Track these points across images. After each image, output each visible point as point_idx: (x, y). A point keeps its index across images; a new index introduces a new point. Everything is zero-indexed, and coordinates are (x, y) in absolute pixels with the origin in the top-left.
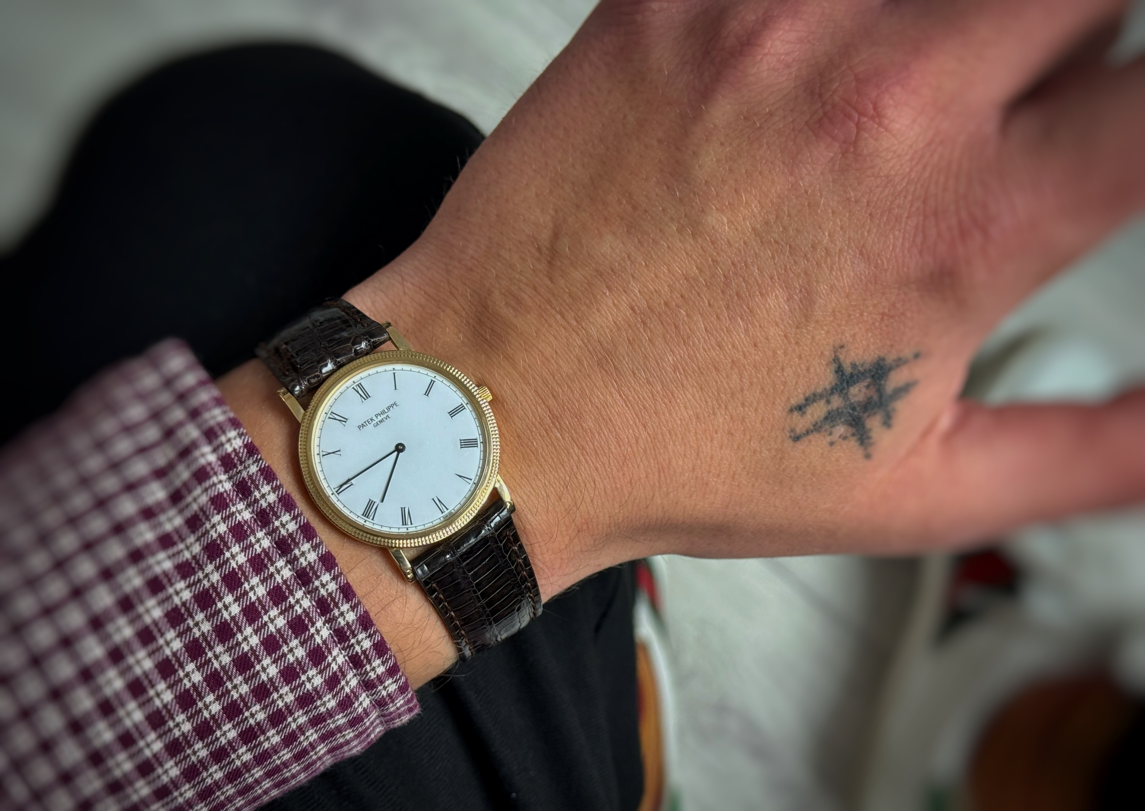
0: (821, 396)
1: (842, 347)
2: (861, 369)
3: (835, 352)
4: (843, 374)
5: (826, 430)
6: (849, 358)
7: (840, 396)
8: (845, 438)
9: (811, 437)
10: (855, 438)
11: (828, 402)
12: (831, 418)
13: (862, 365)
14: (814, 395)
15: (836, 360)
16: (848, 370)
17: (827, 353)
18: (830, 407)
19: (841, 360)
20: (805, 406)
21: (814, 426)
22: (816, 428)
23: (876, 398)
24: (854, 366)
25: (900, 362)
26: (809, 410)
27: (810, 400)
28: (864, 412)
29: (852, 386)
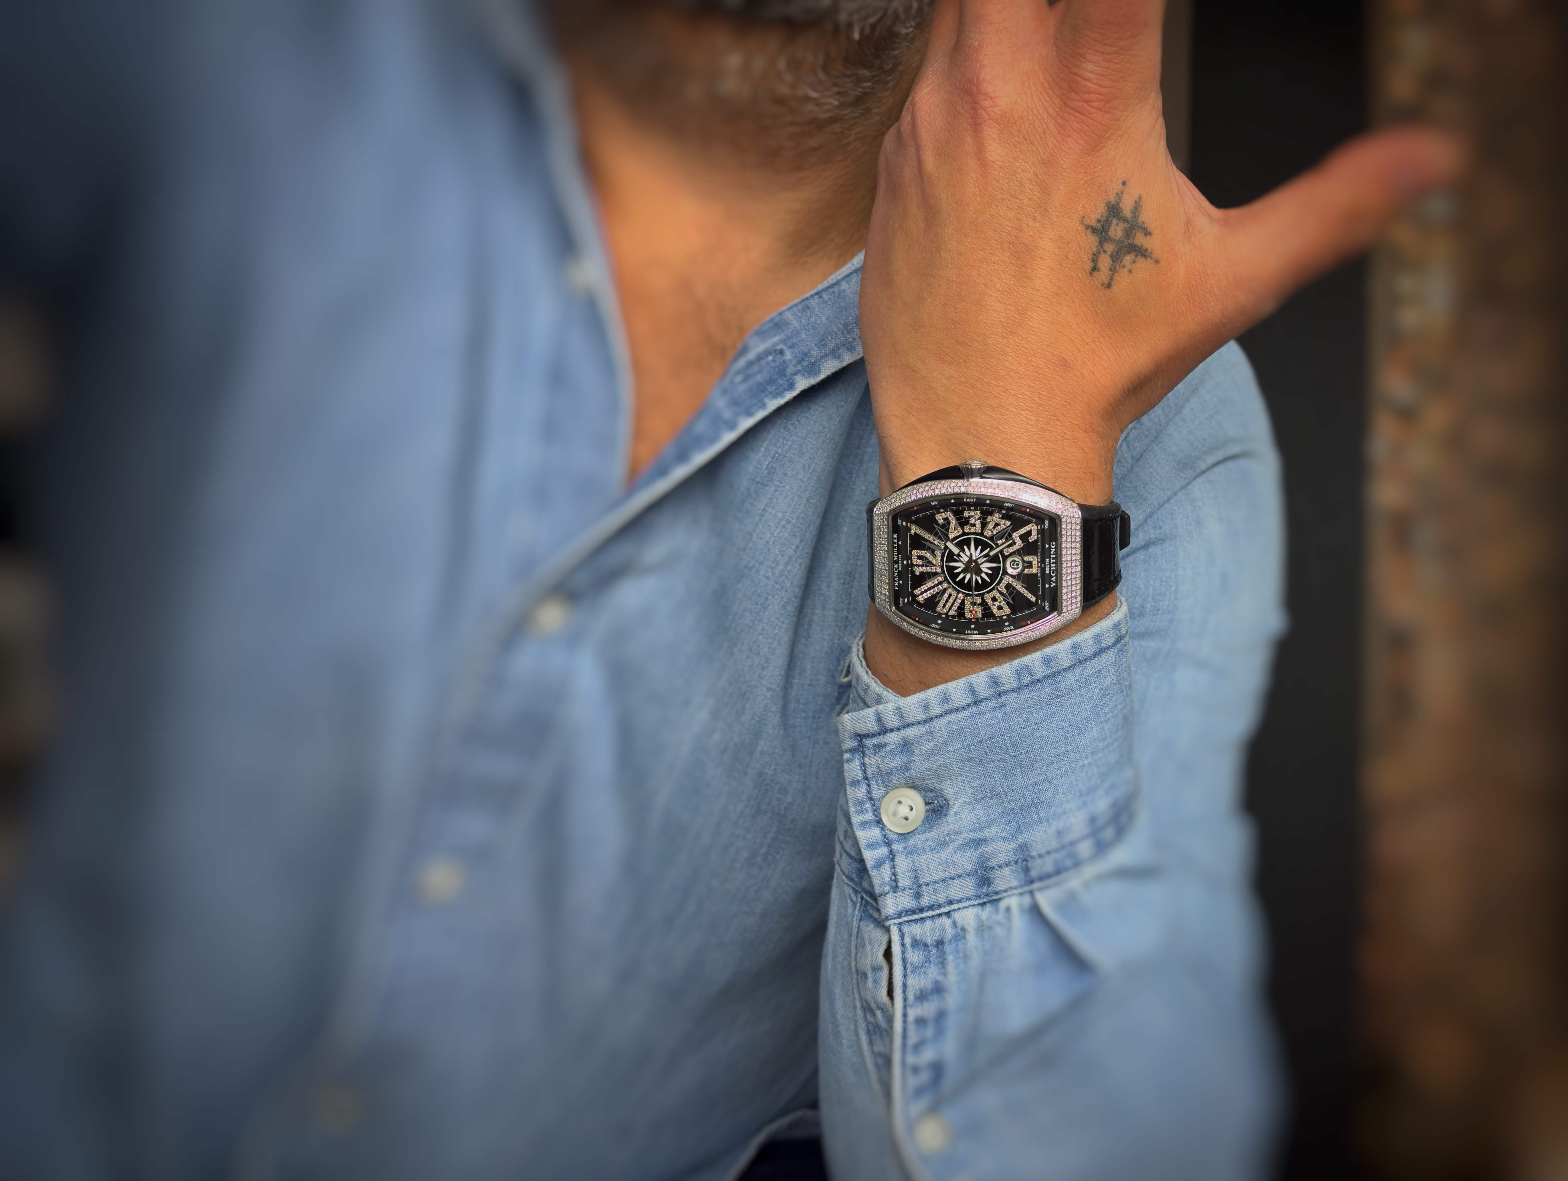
1: (1083, 218)
2: (1104, 219)
3: (1083, 225)
4: (1098, 230)
5: (1120, 267)
6: (1092, 219)
8: (1133, 262)
9: (1116, 277)
10: (1139, 257)
17: (1079, 228)
18: (1109, 253)
19: (1090, 224)
26: (1100, 265)
28: (1129, 239)
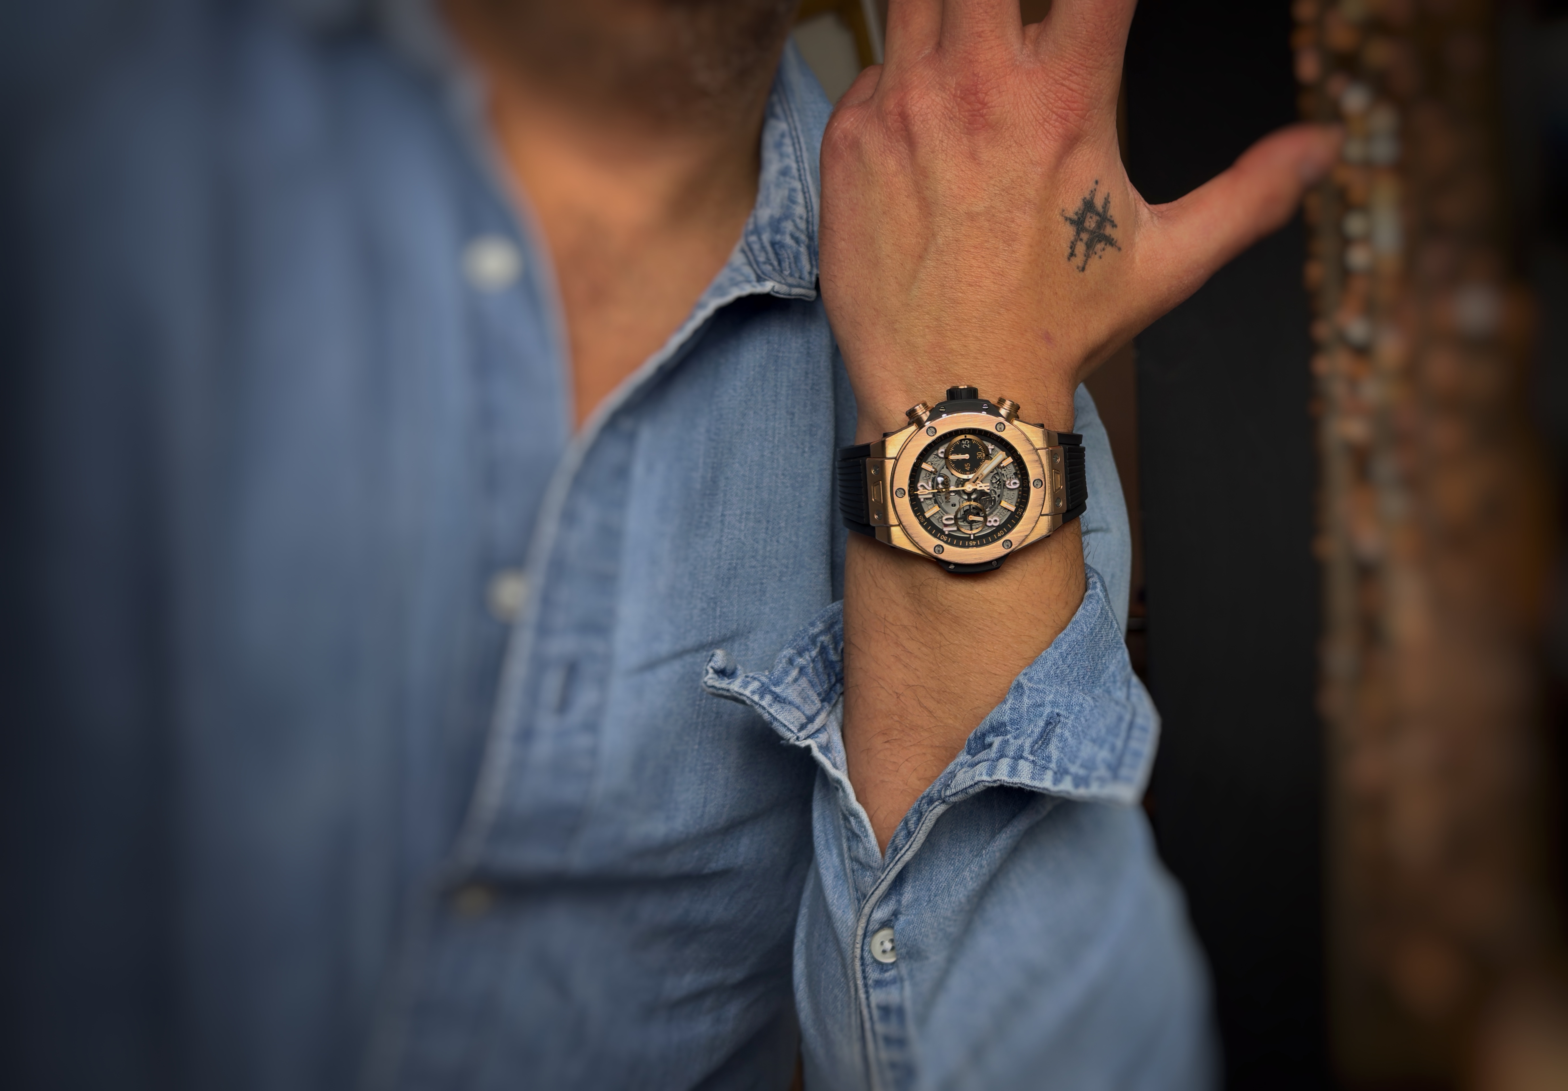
0: (1076, 241)
1: (1063, 211)
2: (1080, 212)
3: (1062, 216)
4: (1075, 222)
5: (1092, 253)
6: (1071, 214)
7: (1083, 232)
8: (1104, 249)
9: (1089, 263)
10: (1108, 245)
11: (1081, 240)
12: (1089, 246)
13: (1079, 210)
14: (1072, 243)
15: (1066, 219)
16: (1075, 218)
17: (1059, 220)
18: (1084, 242)
19: (1069, 217)
20: (1073, 251)
21: (1085, 256)
22: (1087, 256)
23: (1098, 218)
24: (1076, 214)
25: (1093, 192)
26: (1077, 252)
27: (1073, 247)
28: (1101, 230)
29: (1084, 223)
